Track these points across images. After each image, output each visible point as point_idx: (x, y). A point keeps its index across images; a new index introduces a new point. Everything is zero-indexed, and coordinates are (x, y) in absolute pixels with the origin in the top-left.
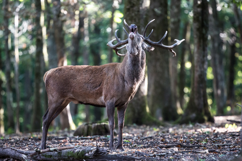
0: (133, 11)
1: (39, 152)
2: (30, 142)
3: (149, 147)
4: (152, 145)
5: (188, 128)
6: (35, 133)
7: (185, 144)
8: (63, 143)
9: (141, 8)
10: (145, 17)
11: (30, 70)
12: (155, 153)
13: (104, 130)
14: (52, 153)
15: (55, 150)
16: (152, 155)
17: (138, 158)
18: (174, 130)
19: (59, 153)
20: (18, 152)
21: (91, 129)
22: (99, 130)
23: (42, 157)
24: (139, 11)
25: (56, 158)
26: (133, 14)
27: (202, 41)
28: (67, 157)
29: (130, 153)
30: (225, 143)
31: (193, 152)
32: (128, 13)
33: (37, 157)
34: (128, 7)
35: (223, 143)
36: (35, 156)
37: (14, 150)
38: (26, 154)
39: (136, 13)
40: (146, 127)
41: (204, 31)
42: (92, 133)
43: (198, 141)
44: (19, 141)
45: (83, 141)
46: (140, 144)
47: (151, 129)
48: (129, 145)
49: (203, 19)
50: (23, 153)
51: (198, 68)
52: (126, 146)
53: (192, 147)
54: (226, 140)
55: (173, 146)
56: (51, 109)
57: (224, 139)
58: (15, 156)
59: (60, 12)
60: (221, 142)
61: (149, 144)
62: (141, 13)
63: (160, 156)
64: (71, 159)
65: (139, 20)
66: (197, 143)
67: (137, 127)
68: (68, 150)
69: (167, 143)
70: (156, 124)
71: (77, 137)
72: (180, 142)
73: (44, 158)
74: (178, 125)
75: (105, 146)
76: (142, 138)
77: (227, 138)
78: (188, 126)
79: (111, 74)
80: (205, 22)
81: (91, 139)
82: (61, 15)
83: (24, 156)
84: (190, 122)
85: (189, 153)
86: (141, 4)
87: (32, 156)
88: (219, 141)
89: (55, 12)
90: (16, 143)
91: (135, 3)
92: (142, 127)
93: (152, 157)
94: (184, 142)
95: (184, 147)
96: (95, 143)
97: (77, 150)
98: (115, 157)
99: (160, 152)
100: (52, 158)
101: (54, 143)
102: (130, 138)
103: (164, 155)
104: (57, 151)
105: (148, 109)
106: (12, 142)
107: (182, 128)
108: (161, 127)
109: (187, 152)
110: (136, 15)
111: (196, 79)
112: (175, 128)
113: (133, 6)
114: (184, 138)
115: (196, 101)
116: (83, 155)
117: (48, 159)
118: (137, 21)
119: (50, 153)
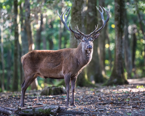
0: (77, 14)
1: (20, 109)
2: (13, 100)
3: (92, 104)
4: (93, 102)
5: (113, 88)
6: (15, 92)
7: (115, 102)
8: (35, 101)
9: (82, 12)
10: (84, 18)
11: (11, 51)
12: (97, 109)
13: (60, 91)
14: (29, 110)
15: (31, 108)
16: (95, 110)
17: (86, 112)
18: (104, 90)
19: (33, 110)
20: (6, 109)
21: (52, 90)
22: (57, 91)
23: (22, 112)
24: (80, 14)
25: (32, 113)
26: (77, 17)
27: (120, 33)
28: (39, 113)
29: (80, 109)
30: (141, 101)
31: (122, 108)
32: (74, 16)
33: (19, 112)
34: (74, 12)
35: (140, 101)
36: (17, 112)
37: (3, 107)
38: (11, 110)
39: (79, 15)
40: (86, 88)
41: (122, 27)
42: (52, 93)
43: (123, 99)
44: (6, 99)
45: (48, 99)
46: (85, 102)
47: (89, 89)
48: (78, 102)
49: (121, 19)
50: (9, 110)
51: (118, 50)
52: (76, 104)
53: (120, 104)
54: (141, 98)
55: (107, 103)
56: (27, 79)
57: (140, 97)
58: (4, 112)
59: (30, 15)
60: (138, 100)
61: (91, 102)
62: (82, 15)
63: (101, 111)
64: (42, 114)
65: (81, 20)
66: (123, 101)
67: (80, 88)
68: (39, 108)
69: (103, 101)
70: (92, 86)
71: (43, 97)
72: (112, 100)
73: (23, 113)
74: (106, 87)
75: (63, 104)
76: (86, 97)
77: (141, 97)
78: (112, 87)
79: (67, 56)
80: (122, 21)
81: (52, 98)
82: (31, 17)
83: (10, 112)
84: (114, 85)
85: (120, 109)
86: (82, 10)
87: (16, 112)
88: (137, 99)
89: (26, 15)
90: (4, 101)
91: (78, 9)
92: (83, 88)
93: (95, 111)
94: (114, 100)
95: (115, 104)
96: (55, 101)
97: (45, 108)
98: (71, 112)
99: (100, 108)
100: (29, 113)
101: (29, 101)
102: (78, 97)
103: (103, 110)
104: (32, 109)
105: (86, 76)
106: (2, 100)
107: (108, 88)
108: (95, 88)
109: (118, 108)
110: (79, 17)
111: (116, 57)
112: (104, 88)
113: (77, 11)
114: (113, 97)
115: (117, 71)
116: (49, 112)
117: (26, 114)
118: (80, 20)
119: (27, 110)
